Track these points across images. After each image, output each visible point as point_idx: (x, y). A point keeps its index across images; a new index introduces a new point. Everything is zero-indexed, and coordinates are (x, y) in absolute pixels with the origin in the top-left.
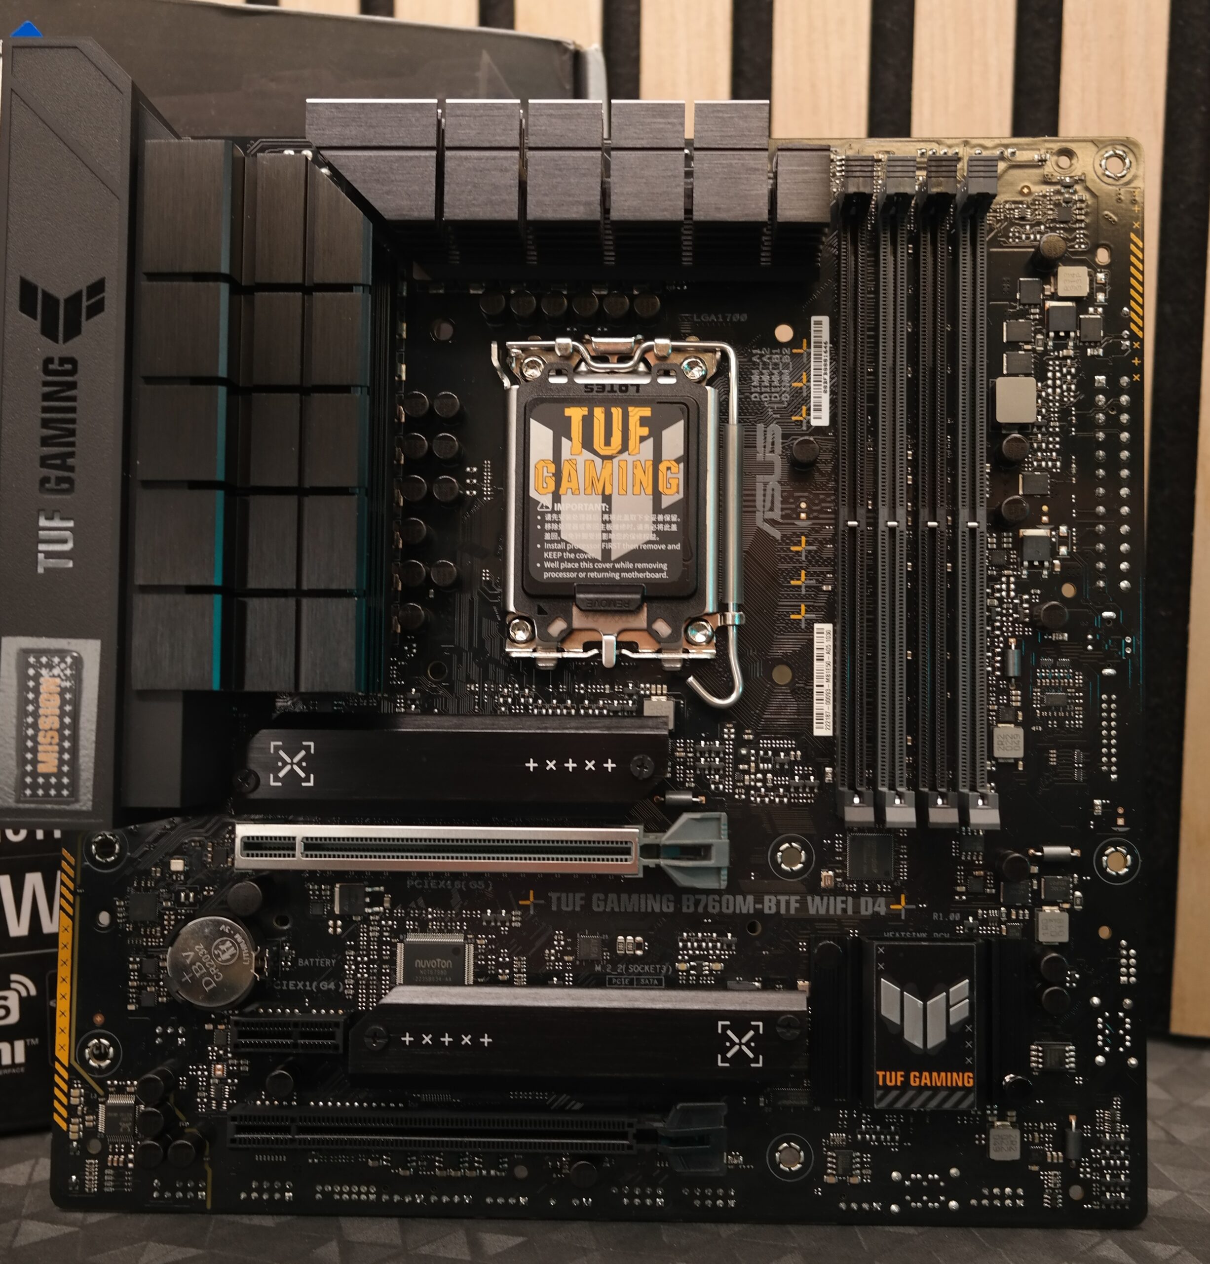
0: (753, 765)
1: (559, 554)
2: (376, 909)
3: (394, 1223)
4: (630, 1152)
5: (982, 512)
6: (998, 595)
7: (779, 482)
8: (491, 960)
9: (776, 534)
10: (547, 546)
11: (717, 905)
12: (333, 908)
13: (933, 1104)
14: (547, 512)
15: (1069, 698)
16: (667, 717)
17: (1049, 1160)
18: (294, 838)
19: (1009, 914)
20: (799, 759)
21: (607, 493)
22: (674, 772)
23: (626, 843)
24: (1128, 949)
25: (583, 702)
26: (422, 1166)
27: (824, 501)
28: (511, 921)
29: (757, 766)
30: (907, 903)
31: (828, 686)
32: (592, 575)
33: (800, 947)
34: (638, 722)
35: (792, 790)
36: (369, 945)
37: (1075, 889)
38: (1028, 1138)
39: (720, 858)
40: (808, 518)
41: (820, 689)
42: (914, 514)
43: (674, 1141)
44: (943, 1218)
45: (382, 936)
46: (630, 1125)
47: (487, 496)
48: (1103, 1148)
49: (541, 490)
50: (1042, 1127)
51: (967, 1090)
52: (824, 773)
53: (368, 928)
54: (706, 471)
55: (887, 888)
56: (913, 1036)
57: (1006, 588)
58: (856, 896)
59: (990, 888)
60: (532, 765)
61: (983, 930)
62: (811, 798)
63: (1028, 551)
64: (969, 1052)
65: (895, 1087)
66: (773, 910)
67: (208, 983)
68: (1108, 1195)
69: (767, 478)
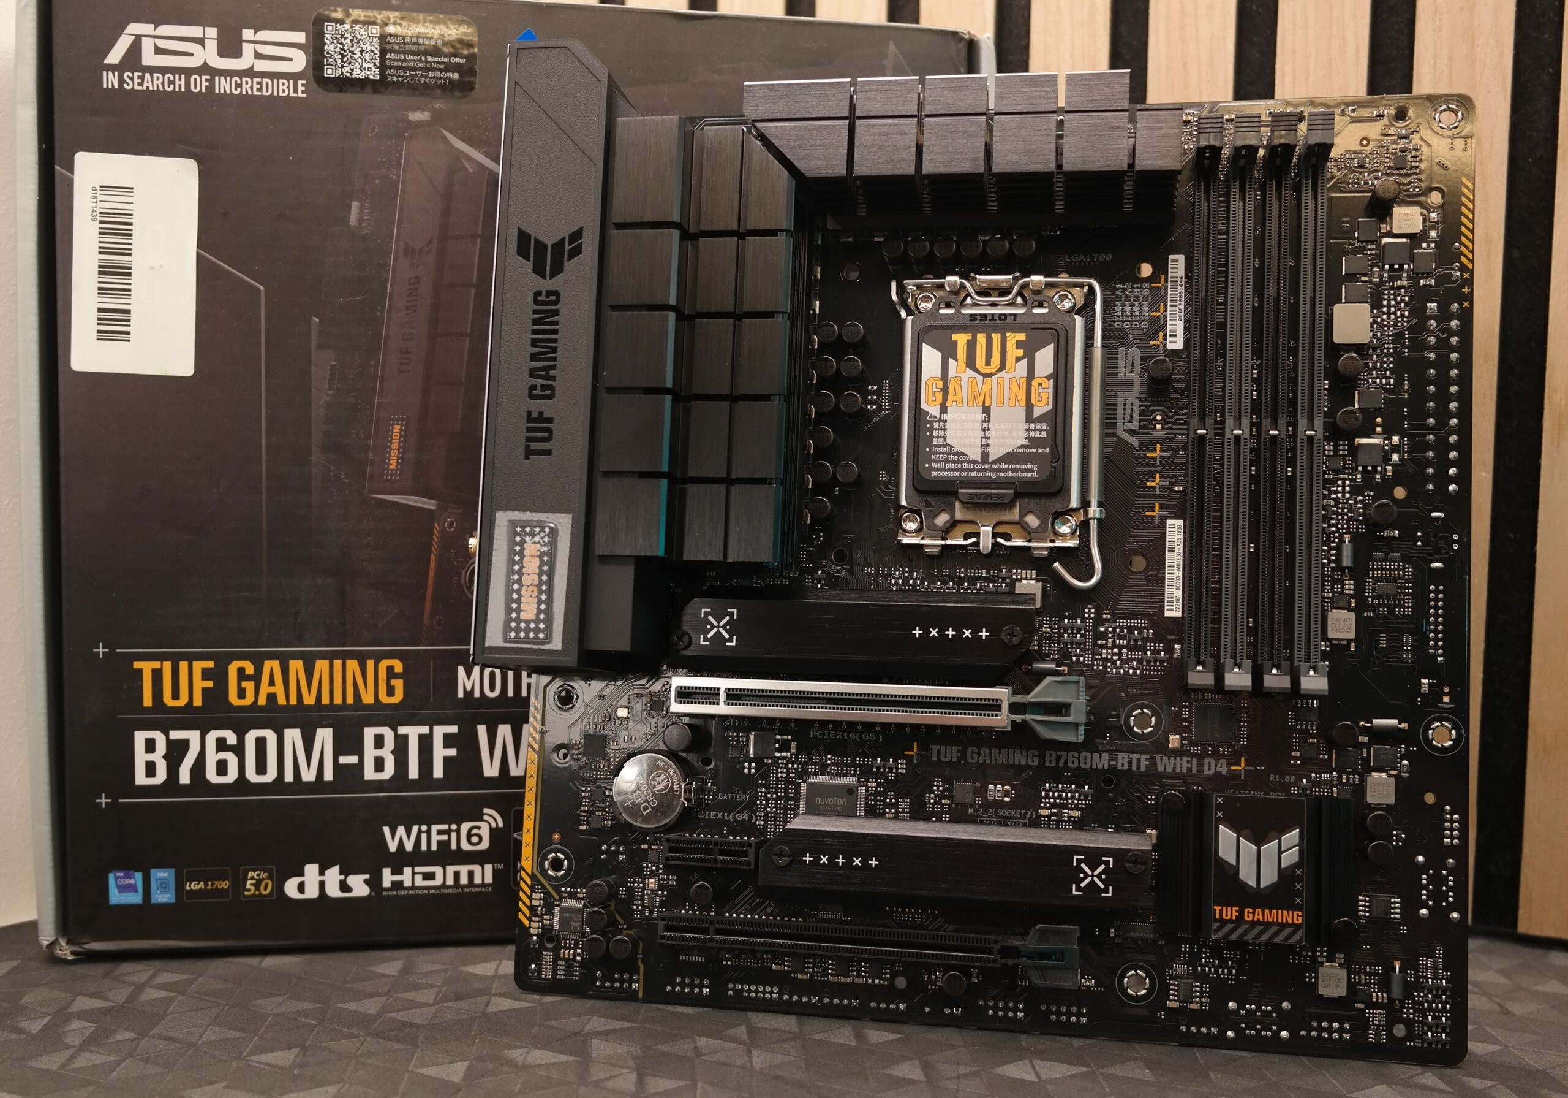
0: (1110, 640)
1: (945, 456)
2: (784, 754)
3: (793, 1018)
4: (995, 965)
5: (1319, 422)
6: (1334, 496)
7: (1138, 398)
8: (880, 801)
9: (1134, 442)
10: (934, 449)
11: (1076, 761)
12: (748, 752)
13: (1265, 937)
14: (936, 421)
15: (1399, 587)
16: (1034, 595)
17: (1374, 1000)
18: (719, 689)
19: (1340, 778)
20: (1151, 636)
21: (986, 405)
22: (1040, 645)
23: (997, 700)
24: (1452, 813)
25: (963, 584)
26: (818, 972)
27: (1176, 414)
28: (897, 769)
29: (1114, 642)
30: (1246, 765)
31: (1179, 574)
32: (972, 474)
33: (1149, 800)
34: (1009, 598)
35: (1145, 663)
36: (777, 784)
37: (1402, 758)
38: (1355, 978)
39: (1078, 715)
40: (1163, 429)
41: (1171, 576)
42: (1257, 425)
43: (1032, 955)
44: (1275, 1046)
45: (788, 777)
46: (996, 942)
47: (885, 410)
48: (1426, 992)
49: (930, 403)
50: (1368, 970)
51: (1297, 927)
52: (1173, 650)
53: (777, 770)
54: (1073, 387)
55: (1228, 751)
56: (1247, 875)
57: (1342, 490)
58: (1200, 757)
59: (1323, 754)
60: (917, 632)
61: (1316, 792)
62: (1161, 671)
63: (1362, 457)
64: (1299, 894)
65: (1231, 921)
66: (1126, 767)
67: (646, 808)
68: (1429, 1034)
69: (1127, 394)
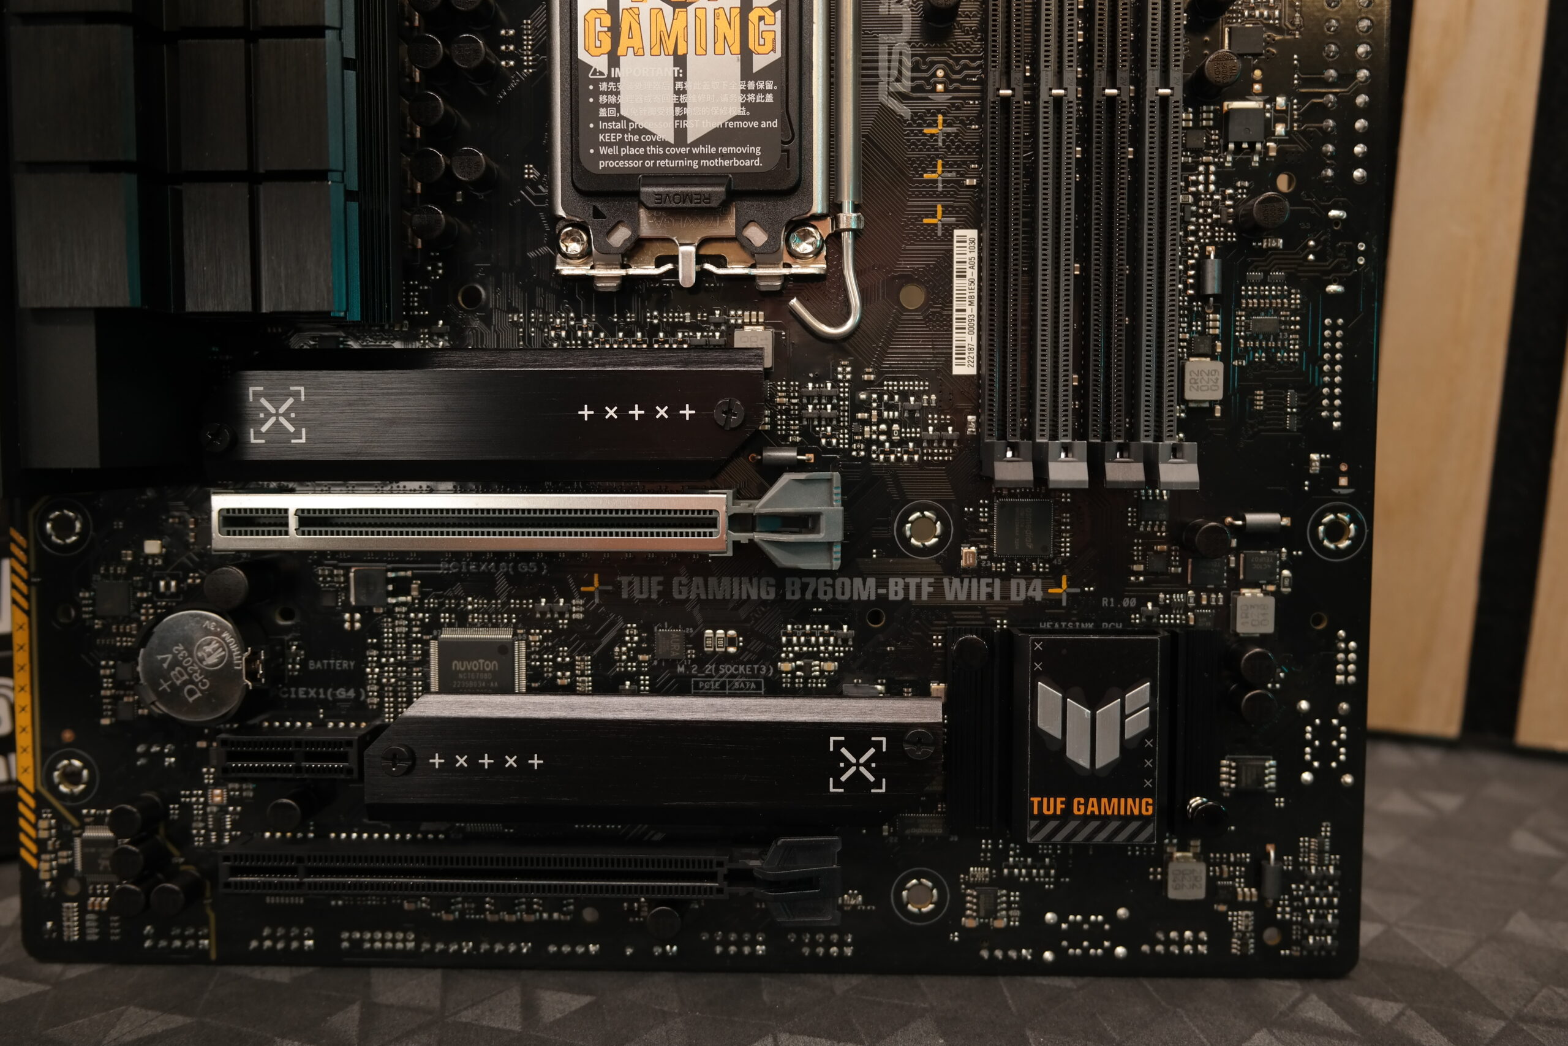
0: (874, 413)
1: (619, 136)
2: (402, 599)
3: (436, 975)
4: (721, 896)
5: (1176, 75)
6: (1193, 189)
7: (909, 43)
8: (548, 660)
9: (904, 110)
10: (602, 125)
11: (830, 590)
12: (348, 597)
13: (1101, 837)
14: (602, 80)
15: (1281, 322)
16: (762, 349)
17: (1240, 898)
18: (286, 511)
19: (1198, 599)
20: (933, 404)
21: (680, 52)
22: (773, 423)
23: (711, 512)
24: (1347, 641)
25: (657, 335)
26: (470, 909)
27: (966, 67)
28: (571, 613)
29: (880, 414)
30: (1069, 586)
31: (972, 311)
32: (662, 163)
33: (934, 641)
34: (724, 356)
35: (925, 444)
36: (395, 643)
37: (1284, 566)
38: (1214, 871)
39: (832, 530)
40: (946, 90)
41: (961, 315)
42: (1086, 83)
43: (775, 884)
44: (1108, 967)
45: (410, 632)
46: (720, 864)
47: (528, 67)
48: (1307, 883)
49: (593, 50)
50: (1232, 859)
51: (1145, 820)
52: (966, 423)
53: (393, 622)
54: (811, 22)
55: (1044, 567)
56: (1077, 753)
57: (1205, 180)
58: (1006, 577)
59: (1175, 566)
60: (586, 413)
61: (1164, 619)
62: (948, 454)
63: (1235, 129)
64: (1149, 773)
65: (1054, 817)
66: (900, 596)
67: (191, 693)
68: (1311, 940)
69: (892, 38)
